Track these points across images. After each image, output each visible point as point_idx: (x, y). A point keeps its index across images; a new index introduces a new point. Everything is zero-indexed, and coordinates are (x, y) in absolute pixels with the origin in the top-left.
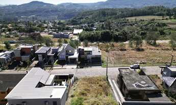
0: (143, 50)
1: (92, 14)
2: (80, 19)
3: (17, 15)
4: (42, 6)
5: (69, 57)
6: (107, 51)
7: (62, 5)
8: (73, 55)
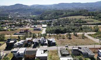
0: (71, 38)
1: (51, 13)
2: (44, 16)
3: (8, 12)
4: (22, 6)
5: (45, 43)
6: (58, 39)
7: (33, 6)
8: (46, 42)
